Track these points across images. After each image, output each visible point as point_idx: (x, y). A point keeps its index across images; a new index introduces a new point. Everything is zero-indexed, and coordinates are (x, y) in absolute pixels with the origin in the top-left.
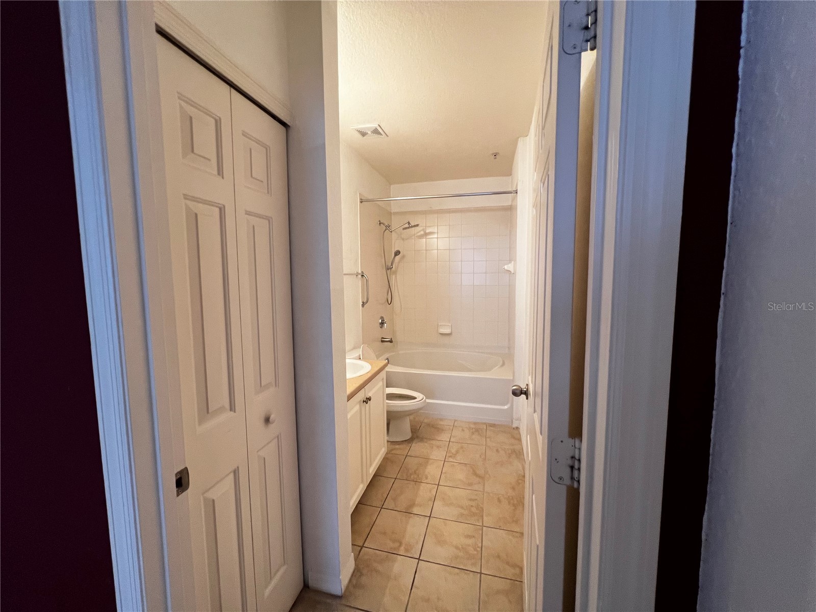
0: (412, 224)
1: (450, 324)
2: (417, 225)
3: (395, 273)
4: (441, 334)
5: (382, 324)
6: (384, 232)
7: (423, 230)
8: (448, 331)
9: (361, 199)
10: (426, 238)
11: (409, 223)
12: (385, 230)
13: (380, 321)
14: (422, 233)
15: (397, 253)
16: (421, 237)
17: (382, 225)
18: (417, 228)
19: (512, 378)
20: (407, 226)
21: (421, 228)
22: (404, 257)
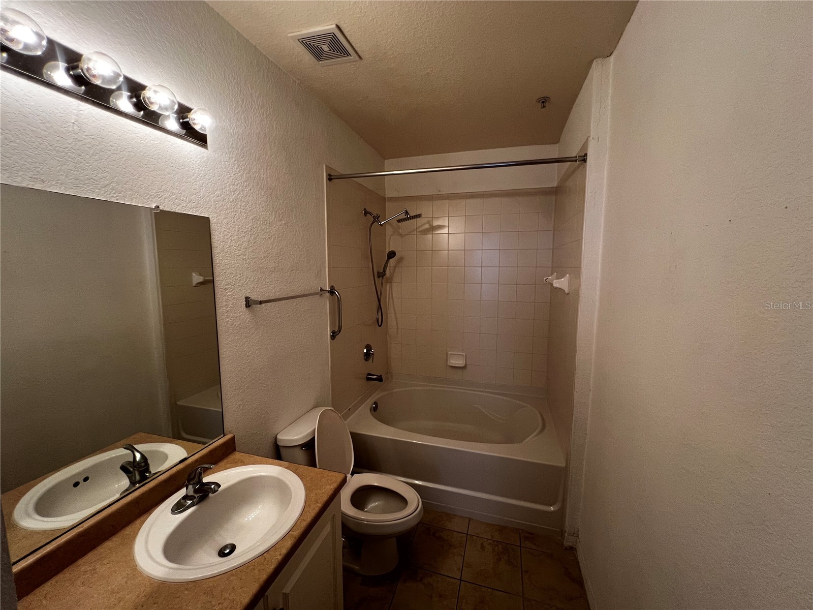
0: (412, 214)
1: (464, 354)
2: (419, 216)
3: (390, 280)
4: (451, 366)
5: (367, 356)
6: (371, 225)
7: (428, 222)
8: (459, 362)
9: (329, 175)
10: (432, 234)
11: (407, 213)
12: (373, 223)
13: (365, 351)
14: (427, 226)
15: (392, 254)
16: (426, 232)
17: (368, 215)
18: (418, 219)
19: (564, 465)
20: (403, 216)
21: (426, 220)
22: (401, 259)
